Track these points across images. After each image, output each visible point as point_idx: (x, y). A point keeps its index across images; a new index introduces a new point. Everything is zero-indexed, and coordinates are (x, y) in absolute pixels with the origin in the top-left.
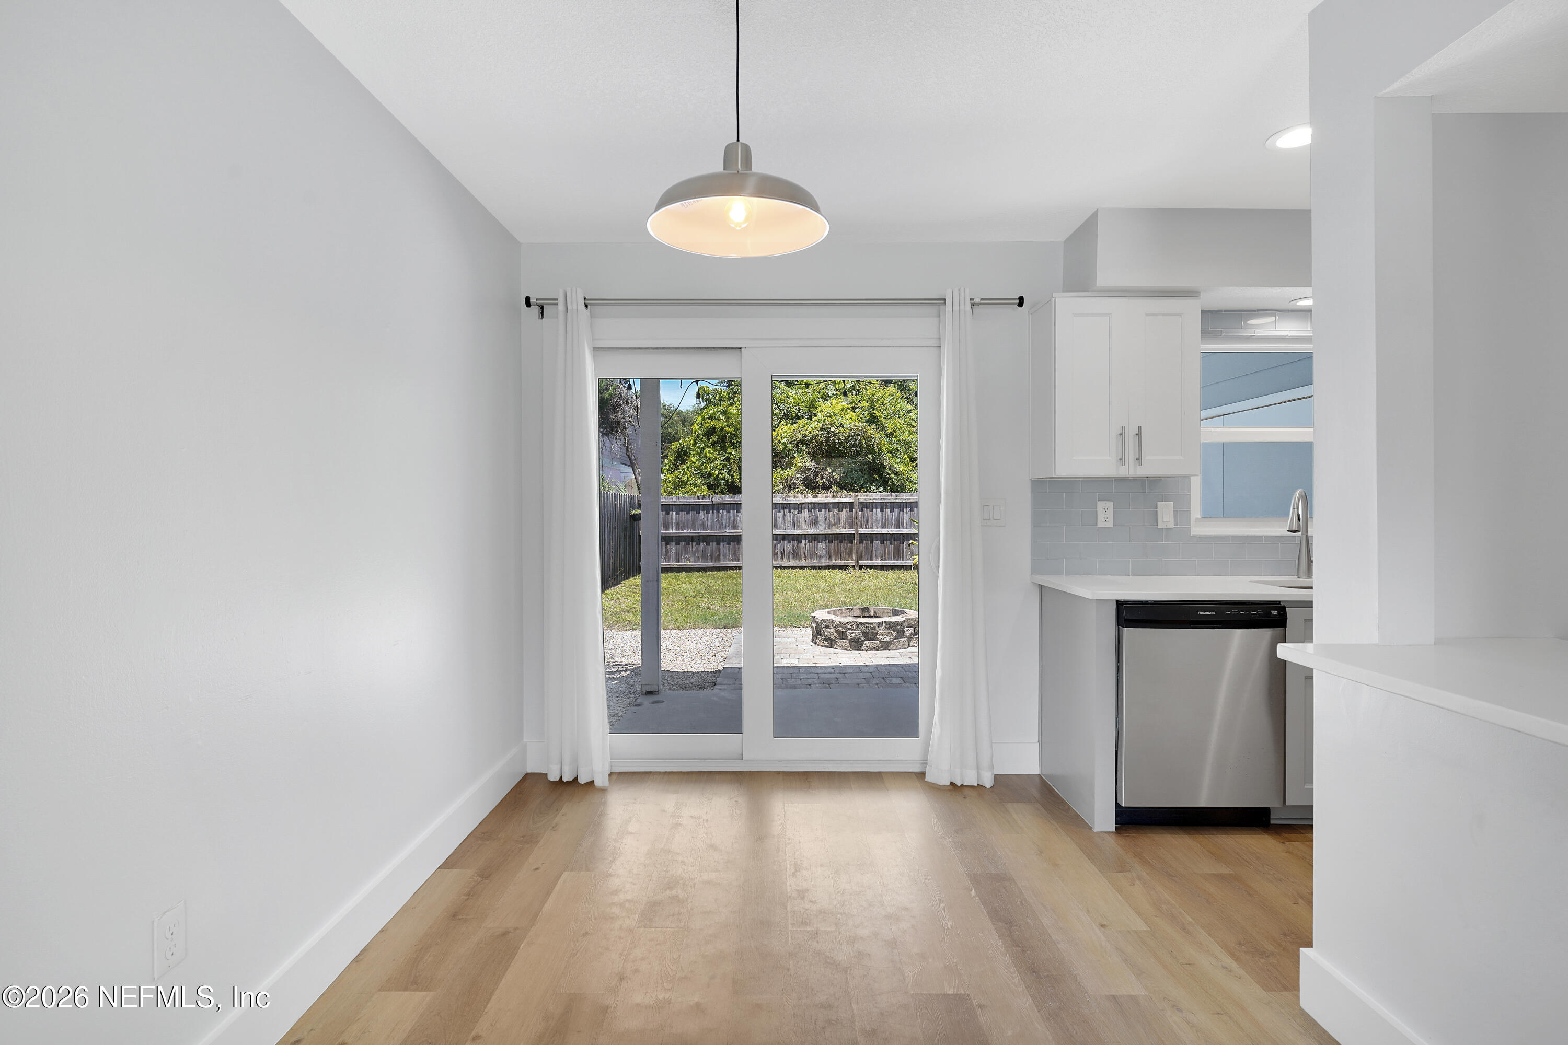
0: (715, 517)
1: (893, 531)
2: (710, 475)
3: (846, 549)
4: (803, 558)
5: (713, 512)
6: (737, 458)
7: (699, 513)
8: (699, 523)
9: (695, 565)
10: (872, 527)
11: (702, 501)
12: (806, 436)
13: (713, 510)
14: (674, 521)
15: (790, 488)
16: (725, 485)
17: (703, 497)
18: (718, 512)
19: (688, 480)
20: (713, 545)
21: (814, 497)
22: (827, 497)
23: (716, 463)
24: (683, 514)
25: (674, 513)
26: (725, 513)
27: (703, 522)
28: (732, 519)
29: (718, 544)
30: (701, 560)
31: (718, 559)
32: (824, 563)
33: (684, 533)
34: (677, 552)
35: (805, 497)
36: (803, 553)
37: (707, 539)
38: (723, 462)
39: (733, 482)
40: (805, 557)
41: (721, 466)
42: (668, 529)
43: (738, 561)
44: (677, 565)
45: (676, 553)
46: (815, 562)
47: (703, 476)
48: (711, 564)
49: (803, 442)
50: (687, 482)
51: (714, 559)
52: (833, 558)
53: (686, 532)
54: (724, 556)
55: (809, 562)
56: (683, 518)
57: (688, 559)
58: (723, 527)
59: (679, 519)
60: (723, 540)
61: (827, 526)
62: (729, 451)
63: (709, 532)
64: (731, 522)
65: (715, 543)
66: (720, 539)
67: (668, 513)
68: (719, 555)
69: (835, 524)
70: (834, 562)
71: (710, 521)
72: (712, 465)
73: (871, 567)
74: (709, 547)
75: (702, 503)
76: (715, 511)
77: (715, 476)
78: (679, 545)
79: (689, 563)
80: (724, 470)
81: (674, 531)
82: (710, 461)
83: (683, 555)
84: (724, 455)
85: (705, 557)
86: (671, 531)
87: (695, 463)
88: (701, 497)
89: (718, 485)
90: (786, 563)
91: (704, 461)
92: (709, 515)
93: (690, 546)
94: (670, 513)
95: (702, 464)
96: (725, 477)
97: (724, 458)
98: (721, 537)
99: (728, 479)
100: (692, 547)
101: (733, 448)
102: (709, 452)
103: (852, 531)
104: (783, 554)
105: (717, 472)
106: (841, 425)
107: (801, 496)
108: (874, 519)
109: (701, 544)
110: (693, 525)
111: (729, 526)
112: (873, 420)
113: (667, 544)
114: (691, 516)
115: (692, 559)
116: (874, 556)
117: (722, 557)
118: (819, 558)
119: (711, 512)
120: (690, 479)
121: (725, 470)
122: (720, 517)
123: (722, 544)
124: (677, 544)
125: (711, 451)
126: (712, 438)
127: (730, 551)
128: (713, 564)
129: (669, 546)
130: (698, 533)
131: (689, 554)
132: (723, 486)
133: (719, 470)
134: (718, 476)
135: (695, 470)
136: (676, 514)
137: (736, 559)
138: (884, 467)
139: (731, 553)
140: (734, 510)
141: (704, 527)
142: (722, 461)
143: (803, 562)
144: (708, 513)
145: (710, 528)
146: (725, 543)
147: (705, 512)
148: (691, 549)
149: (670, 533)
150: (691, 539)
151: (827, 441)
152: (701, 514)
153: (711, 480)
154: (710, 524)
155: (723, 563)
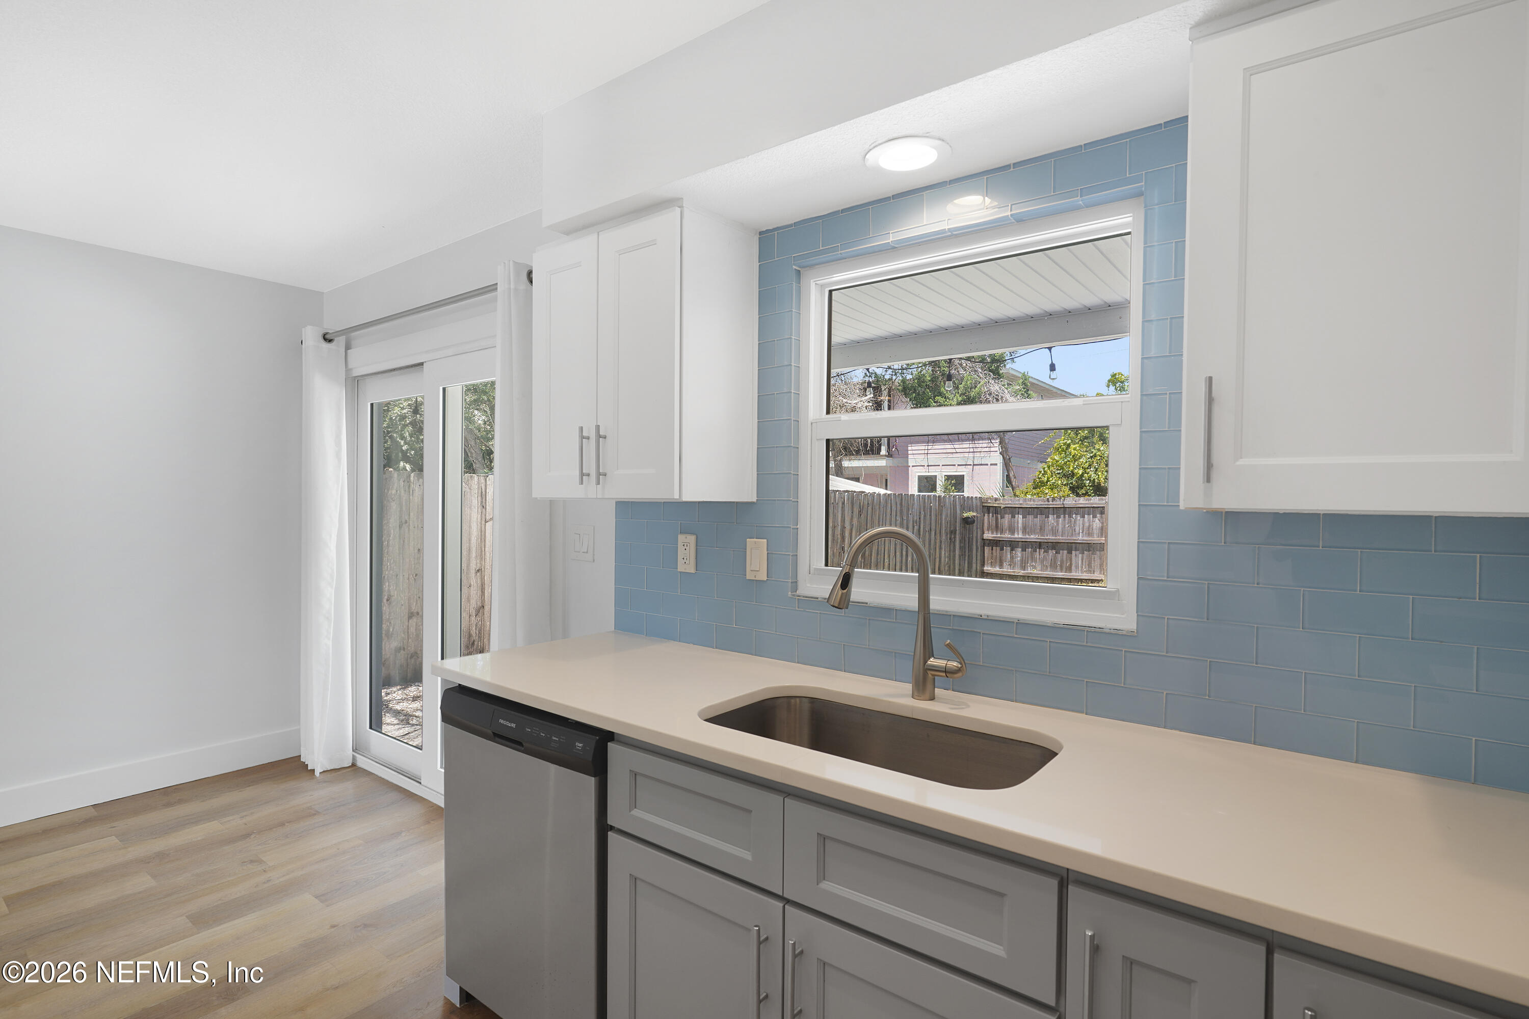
0: (1067, 521)
2: (1073, 474)
5: (1064, 517)
6: (1106, 455)
7: (1048, 517)
8: (1048, 528)
9: (1041, 574)
11: (1051, 504)
13: (1064, 514)
14: (1020, 525)
16: (1090, 486)
17: (1054, 499)
18: (1070, 516)
19: (1048, 481)
20: (1063, 553)
23: (1081, 460)
24: (1031, 517)
25: (1021, 516)
26: (1079, 518)
27: (1052, 528)
28: (1087, 525)
29: (1070, 552)
30: (1049, 569)
31: (1069, 569)
33: (1032, 538)
34: (1023, 558)
37: (1055, 546)
38: (1089, 460)
39: (1099, 484)
41: (1087, 464)
42: (1013, 533)
43: (1093, 574)
44: (1022, 573)
45: (1022, 561)
47: (1065, 476)
48: (1060, 574)
50: (1047, 483)
51: (1064, 570)
53: (1033, 537)
54: (1077, 567)
56: (1030, 523)
57: (1034, 567)
58: (1075, 534)
59: (1026, 523)
60: (1076, 548)
62: (1097, 446)
63: (1059, 538)
64: (1085, 528)
65: (1065, 552)
66: (1072, 547)
67: (1013, 517)
68: (1071, 564)
71: (1060, 526)
72: (1076, 464)
74: (1059, 556)
75: (1051, 506)
76: (1067, 516)
77: (1079, 475)
78: (1025, 551)
79: (1036, 572)
80: (1090, 468)
81: (1021, 536)
82: (1075, 458)
83: (1030, 562)
84: (1093, 452)
85: (1053, 566)
86: (1016, 536)
87: (1058, 461)
88: (1050, 499)
89: (1082, 486)
91: (1069, 459)
92: (1060, 519)
93: (1038, 553)
94: (1017, 516)
95: (1065, 463)
96: (1091, 476)
97: (1091, 455)
98: (1073, 544)
99: (1094, 479)
100: (1039, 554)
101: (1103, 444)
102: (1075, 449)
105: (1080, 472)
109: (1050, 551)
110: (1042, 530)
111: (1083, 533)
113: (1012, 550)
114: (1038, 520)
115: (1039, 568)
117: (1073, 567)
119: (1062, 516)
120: (1051, 479)
121: (1092, 469)
122: (1073, 522)
123: (1073, 552)
124: (1024, 550)
125: (1078, 448)
126: (1080, 433)
127: (1084, 561)
128: (1063, 575)
129: (1014, 552)
130: (1046, 539)
131: (1036, 562)
132: (1088, 488)
133: (1084, 469)
134: (1082, 475)
135: (1058, 470)
136: (1023, 518)
137: (1091, 571)
139: (1084, 563)
140: (1089, 514)
141: (1054, 531)
142: (1089, 458)
144: (1058, 517)
145: (1060, 534)
146: (1078, 552)
147: (1055, 516)
148: (1038, 557)
149: (1016, 538)
150: (1040, 545)
152: (1050, 518)
153: (1074, 481)
154: (1060, 530)
155: (1074, 574)
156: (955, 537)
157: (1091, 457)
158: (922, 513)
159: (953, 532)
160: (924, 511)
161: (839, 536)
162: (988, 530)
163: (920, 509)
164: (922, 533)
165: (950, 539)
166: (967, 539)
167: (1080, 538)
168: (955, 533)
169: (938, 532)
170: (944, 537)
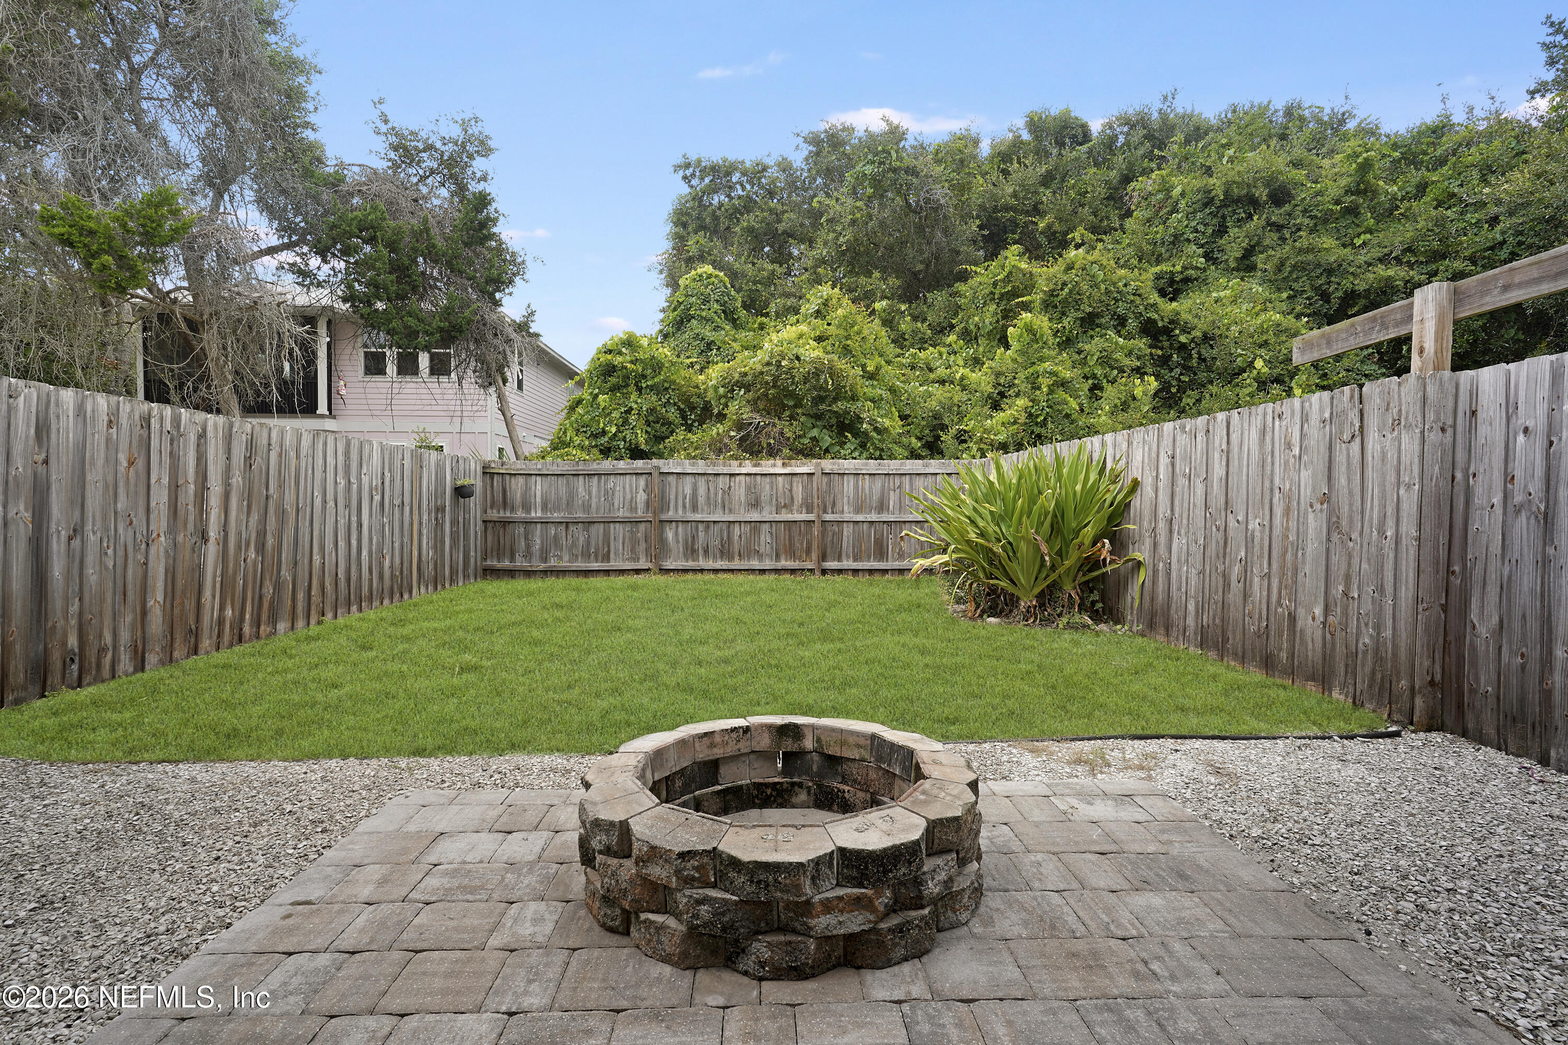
0: (603, 493)
1: (873, 517)
2: (604, 432)
3: (802, 544)
4: (737, 558)
8: (578, 499)
9: (571, 566)
10: (842, 512)
11: (581, 470)
12: (746, 374)
13: (599, 483)
14: (538, 499)
15: (719, 452)
16: (626, 449)
17: (582, 463)
19: (571, 441)
20: (598, 536)
21: (755, 466)
22: (774, 465)
23: (613, 415)
24: (552, 488)
25: (539, 486)
27: (584, 501)
28: (628, 497)
29: (607, 535)
30: (579, 560)
31: (607, 557)
32: (768, 564)
33: (554, 517)
34: (543, 546)
35: (740, 465)
36: (736, 550)
37: (587, 527)
40: (740, 555)
41: (621, 420)
42: (528, 510)
43: (638, 562)
44: (542, 566)
45: (542, 549)
46: (755, 564)
48: (595, 566)
49: (740, 385)
50: (569, 444)
51: (600, 559)
52: (783, 557)
53: (557, 516)
54: (617, 554)
55: (745, 564)
56: (553, 495)
57: (561, 558)
58: (614, 509)
59: (546, 496)
60: (615, 529)
61: (774, 509)
62: (633, 397)
63: (593, 514)
64: (625, 502)
65: (601, 534)
66: (609, 527)
67: (527, 488)
68: (609, 551)
69: (785, 506)
70: (784, 563)
71: (593, 499)
72: (606, 419)
73: (840, 571)
74: (593, 540)
75: (580, 472)
76: (601, 485)
77: (611, 434)
78: (546, 535)
79: (562, 564)
80: (626, 425)
81: (539, 514)
82: (604, 413)
83: (553, 550)
84: (627, 403)
85: (586, 555)
86: (533, 514)
88: (579, 464)
89: (616, 448)
90: (711, 564)
91: (596, 414)
92: (593, 490)
93: (563, 537)
94: (532, 487)
95: (593, 419)
96: (625, 436)
97: (625, 408)
98: (612, 524)
99: (630, 440)
100: (566, 539)
101: (639, 395)
102: (605, 400)
103: (811, 517)
104: (706, 552)
105: (614, 429)
106: (798, 358)
107: (735, 463)
108: (845, 499)
109: (580, 534)
110: (569, 506)
111: (623, 508)
112: (846, 351)
113: (528, 535)
114: (565, 491)
115: (566, 558)
116: (844, 554)
117: (612, 555)
118: (760, 556)
119: (595, 485)
122: (610, 493)
123: (612, 534)
124: (544, 534)
125: (608, 400)
126: (610, 381)
127: (627, 545)
128: (599, 566)
129: (530, 538)
130: (576, 516)
131: (561, 548)
132: (623, 450)
133: (617, 426)
134: (615, 435)
136: (542, 488)
137: (634, 559)
138: (859, 419)
139: (627, 548)
140: (630, 483)
141: (585, 507)
142: (622, 413)
143: (736, 564)
144: (590, 486)
145: (595, 510)
146: (618, 534)
147: (586, 485)
148: (564, 543)
149: (532, 518)
150: (565, 527)
151: (775, 380)
152: (580, 488)
153: (604, 440)
154: (594, 505)
155: (614, 564)
156: (443, 517)
157: (626, 412)
158: (387, 474)
159: (440, 509)
160: (390, 471)
161: (191, 507)
162: (492, 508)
163: (383, 468)
164: (386, 510)
165: (436, 519)
166: (461, 520)
167: (621, 514)
168: (444, 511)
169: (415, 507)
170: (425, 517)
